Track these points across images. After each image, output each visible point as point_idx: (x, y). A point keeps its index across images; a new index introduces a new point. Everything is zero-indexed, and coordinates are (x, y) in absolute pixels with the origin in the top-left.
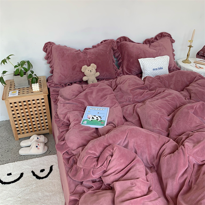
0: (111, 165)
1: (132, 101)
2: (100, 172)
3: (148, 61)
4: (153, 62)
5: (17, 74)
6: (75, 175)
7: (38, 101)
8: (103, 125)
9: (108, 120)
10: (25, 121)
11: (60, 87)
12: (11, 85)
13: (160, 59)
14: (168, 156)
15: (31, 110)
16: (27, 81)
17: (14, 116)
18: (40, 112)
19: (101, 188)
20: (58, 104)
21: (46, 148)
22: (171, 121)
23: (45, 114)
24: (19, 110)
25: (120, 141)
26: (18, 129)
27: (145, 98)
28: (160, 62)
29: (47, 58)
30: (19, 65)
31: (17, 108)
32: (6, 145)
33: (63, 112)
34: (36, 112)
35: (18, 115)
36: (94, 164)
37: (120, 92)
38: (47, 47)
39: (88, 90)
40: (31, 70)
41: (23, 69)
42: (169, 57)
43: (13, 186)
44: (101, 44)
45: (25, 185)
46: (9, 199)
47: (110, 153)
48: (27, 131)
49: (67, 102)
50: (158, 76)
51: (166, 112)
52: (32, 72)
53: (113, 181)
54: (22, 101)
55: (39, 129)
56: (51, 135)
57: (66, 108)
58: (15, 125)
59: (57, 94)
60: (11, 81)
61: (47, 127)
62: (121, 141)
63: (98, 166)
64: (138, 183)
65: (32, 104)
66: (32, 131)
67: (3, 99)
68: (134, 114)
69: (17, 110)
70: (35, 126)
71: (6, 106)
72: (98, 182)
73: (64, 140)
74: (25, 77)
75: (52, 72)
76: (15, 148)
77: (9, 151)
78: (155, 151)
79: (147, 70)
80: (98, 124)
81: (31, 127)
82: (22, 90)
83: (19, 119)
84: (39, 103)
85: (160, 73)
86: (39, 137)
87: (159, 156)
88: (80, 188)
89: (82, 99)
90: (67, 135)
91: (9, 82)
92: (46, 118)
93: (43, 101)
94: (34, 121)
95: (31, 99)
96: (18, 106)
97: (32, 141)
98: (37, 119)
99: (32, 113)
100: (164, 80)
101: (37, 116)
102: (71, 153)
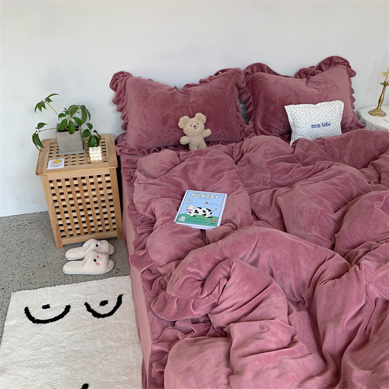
0: (226, 294)
1: (269, 183)
2: (206, 306)
3: (304, 109)
4: (312, 113)
5: (63, 128)
6: (162, 309)
7: (99, 179)
8: (215, 224)
9: (224, 217)
10: (75, 214)
11: (138, 154)
12: (52, 149)
13: (326, 107)
14: (330, 282)
15: (86, 194)
16: (81, 143)
17: (57, 204)
18: (103, 198)
19: (208, 334)
20: (134, 184)
21: (111, 263)
22: (340, 222)
23: (111, 203)
24: (66, 193)
25: (244, 253)
26: (62, 228)
27: (295, 178)
28: (326, 113)
29: (117, 101)
30: (67, 113)
31: (61, 191)
32: (40, 256)
33: (144, 200)
34: (95, 199)
35: (64, 203)
36: (197, 291)
37: (248, 166)
38: (117, 81)
39: (188, 161)
40: (87, 121)
41: (73, 121)
42: (343, 104)
43: (52, 327)
44: (215, 77)
45: (74, 327)
46: (45, 349)
47: (225, 273)
48: (78, 232)
49: (152, 181)
50: (321, 138)
51: (332, 206)
52: (90, 126)
53: (229, 322)
54: (71, 177)
55: (100, 229)
56: (121, 241)
57: (149, 193)
58: (57, 220)
59: (134, 166)
60: (51, 142)
62: (246, 253)
63: (203, 294)
64: (273, 326)
65: (88, 184)
66: (87, 233)
67: (37, 174)
68: (272, 208)
69: (62, 194)
70: (92, 224)
71: (43, 185)
72: (203, 324)
73: (144, 248)
74: (77, 134)
75: (125, 127)
76: (55, 262)
77: (46, 266)
78: (307, 273)
79: (301, 127)
80: (205, 223)
81: (85, 225)
82: (70, 159)
83: (65, 209)
84: (100, 183)
85: (325, 134)
86: (99, 244)
87: (314, 283)
88: (169, 333)
89: (178, 177)
90: (149, 240)
91: (48, 143)
92: (112, 209)
93: (108, 178)
94: (90, 215)
95: (87, 175)
96: (64, 187)
97: (87, 251)
98: (97, 211)
99: (87, 200)
100: (331, 146)
101: (97, 205)
102: (156, 272)
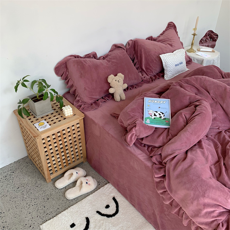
10: (58, 156)
13: (178, 53)
15: (65, 140)
18: (75, 140)
23: (80, 141)
24: (53, 144)
26: (50, 168)
28: (180, 57)
34: (71, 142)
35: (51, 151)
48: (60, 167)
54: (56, 132)
55: (74, 160)
58: (47, 164)
61: (82, 155)
65: (67, 133)
69: (50, 145)
70: (69, 159)
76: (54, 193)
79: (170, 67)
81: (64, 161)
82: (48, 119)
83: (52, 155)
84: (74, 130)
86: (76, 171)
92: (80, 145)
93: (78, 126)
94: (68, 153)
96: (52, 140)
98: (72, 149)
99: (66, 144)
101: (71, 145)
